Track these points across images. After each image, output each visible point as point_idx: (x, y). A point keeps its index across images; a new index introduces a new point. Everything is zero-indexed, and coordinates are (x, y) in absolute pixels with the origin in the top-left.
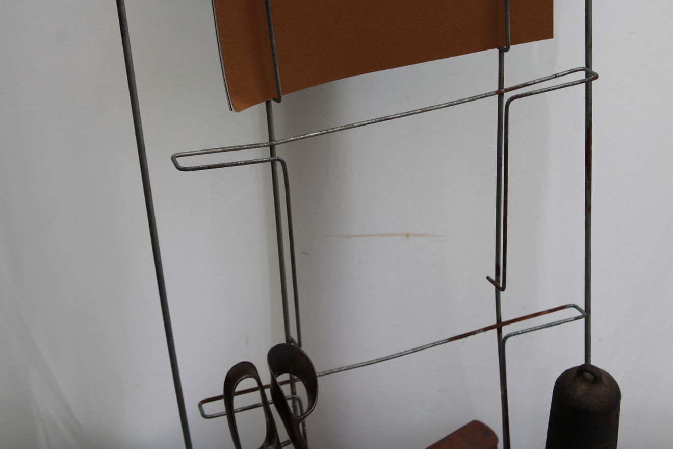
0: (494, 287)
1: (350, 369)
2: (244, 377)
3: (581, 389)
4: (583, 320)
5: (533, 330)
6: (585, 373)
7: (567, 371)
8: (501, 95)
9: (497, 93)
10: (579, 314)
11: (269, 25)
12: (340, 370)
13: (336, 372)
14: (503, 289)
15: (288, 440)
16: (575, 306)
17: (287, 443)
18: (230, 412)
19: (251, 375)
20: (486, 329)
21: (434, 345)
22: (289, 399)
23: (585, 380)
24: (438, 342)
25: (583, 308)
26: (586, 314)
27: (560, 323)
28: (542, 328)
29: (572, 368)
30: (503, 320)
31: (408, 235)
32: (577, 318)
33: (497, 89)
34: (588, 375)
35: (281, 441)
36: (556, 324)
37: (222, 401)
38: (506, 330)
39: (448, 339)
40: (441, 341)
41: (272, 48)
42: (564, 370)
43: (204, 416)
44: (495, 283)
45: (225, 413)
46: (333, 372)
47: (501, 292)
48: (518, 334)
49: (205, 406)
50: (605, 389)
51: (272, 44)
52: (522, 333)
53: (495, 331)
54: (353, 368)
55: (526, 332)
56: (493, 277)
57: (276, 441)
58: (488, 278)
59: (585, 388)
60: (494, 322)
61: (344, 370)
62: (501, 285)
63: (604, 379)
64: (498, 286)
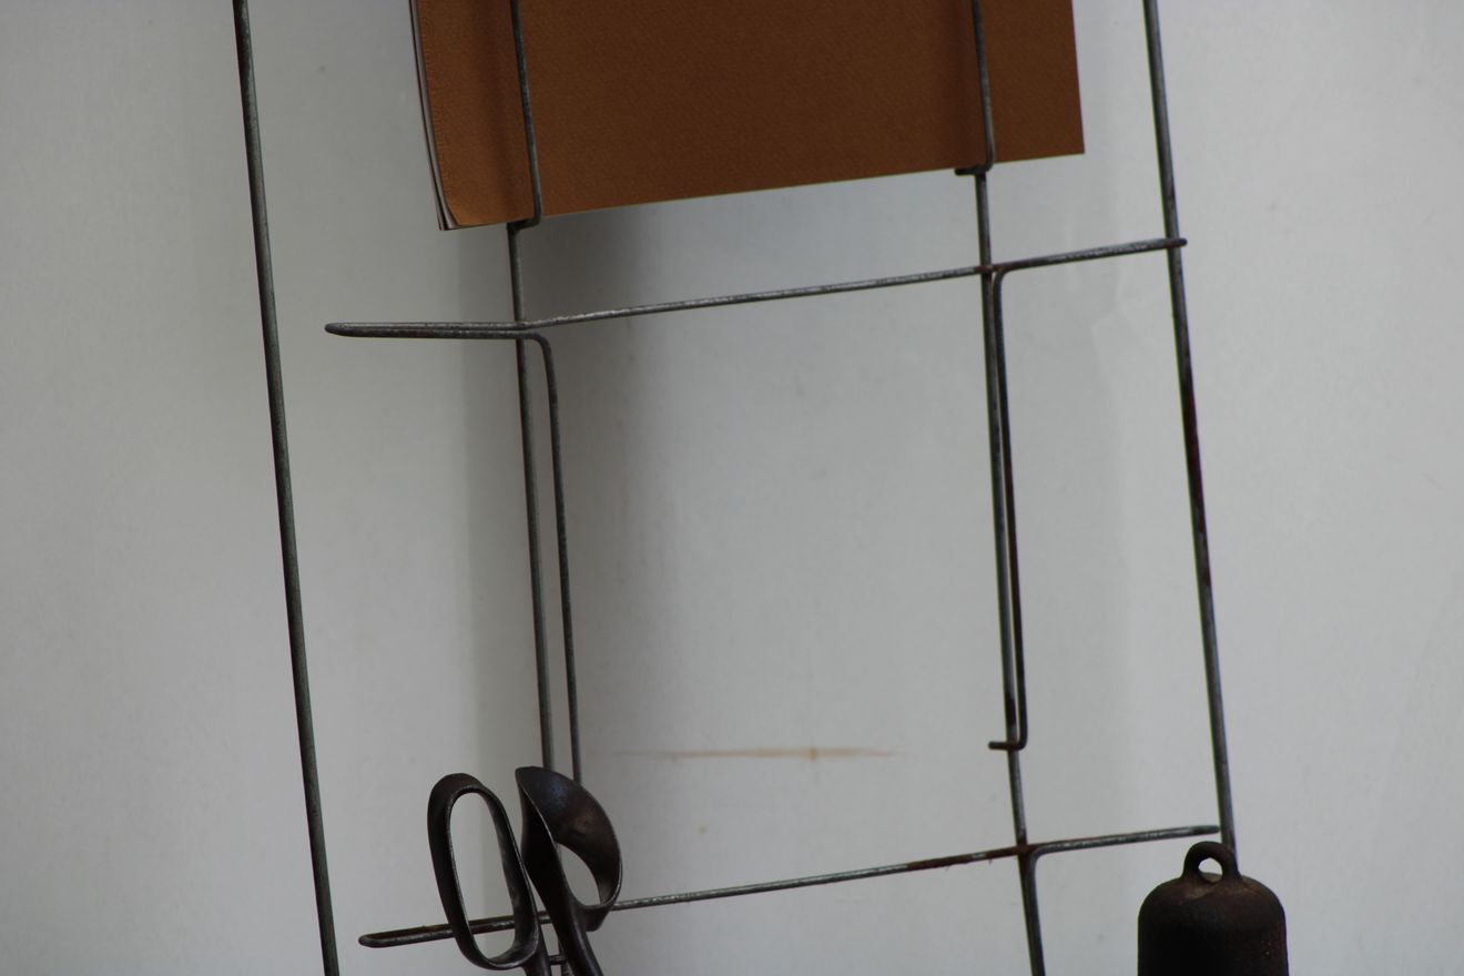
0: (1006, 755)
3: (1194, 891)
5: (1099, 845)
8: (986, 277)
9: (976, 271)
11: (519, 56)
12: (665, 900)
13: (659, 903)
14: (1022, 744)
15: (561, 955)
17: (559, 960)
20: (992, 855)
21: (877, 872)
24: (885, 867)
31: (814, 754)
33: (976, 262)
39: (906, 864)
40: (891, 867)
41: (524, 104)
44: (1008, 743)
46: (652, 903)
47: (1019, 755)
48: (1064, 848)
50: (1246, 889)
51: (523, 94)
52: (1072, 847)
53: (1014, 858)
54: (696, 898)
55: (1083, 846)
56: (1003, 732)
57: (537, 937)
58: (994, 746)
59: (1200, 889)
61: (677, 901)
62: (1018, 734)
64: (1013, 745)
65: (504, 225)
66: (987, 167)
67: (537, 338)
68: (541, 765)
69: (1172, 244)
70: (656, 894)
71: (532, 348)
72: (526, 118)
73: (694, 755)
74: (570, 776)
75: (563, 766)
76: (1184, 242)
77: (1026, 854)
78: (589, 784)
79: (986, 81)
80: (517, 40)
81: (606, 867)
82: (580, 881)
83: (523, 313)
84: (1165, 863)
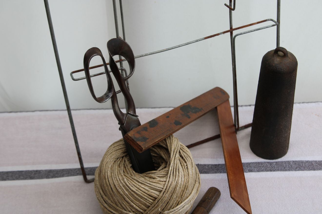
0: (229, 9)
1: (152, 54)
2: (94, 55)
3: (277, 60)
4: (276, 26)
5: (250, 32)
6: (279, 52)
7: (268, 52)
10: (274, 23)
12: (146, 55)
13: (145, 56)
14: (234, 9)
15: (120, 90)
16: (272, 20)
17: (119, 92)
18: (88, 77)
19: (98, 54)
20: (224, 33)
21: (197, 41)
22: (120, 70)
23: (279, 56)
24: (199, 39)
25: (276, 20)
26: (278, 24)
27: (264, 28)
28: (255, 31)
29: (271, 51)
30: (233, 28)
32: (273, 26)
34: (281, 53)
35: (116, 91)
36: (262, 29)
37: (84, 72)
38: (235, 33)
39: (204, 38)
40: (200, 39)
42: (267, 52)
43: (74, 80)
44: (229, 7)
45: (85, 77)
46: (143, 56)
47: (232, 11)
48: (242, 34)
49: (74, 75)
50: (289, 60)
52: (244, 33)
53: (229, 33)
54: (154, 54)
55: (246, 33)
56: (228, 4)
57: (113, 90)
58: (225, 5)
59: (278, 60)
60: (229, 29)
61: (149, 55)
62: (233, 7)
63: (289, 55)
68: (116, 37)
77: (231, 30)
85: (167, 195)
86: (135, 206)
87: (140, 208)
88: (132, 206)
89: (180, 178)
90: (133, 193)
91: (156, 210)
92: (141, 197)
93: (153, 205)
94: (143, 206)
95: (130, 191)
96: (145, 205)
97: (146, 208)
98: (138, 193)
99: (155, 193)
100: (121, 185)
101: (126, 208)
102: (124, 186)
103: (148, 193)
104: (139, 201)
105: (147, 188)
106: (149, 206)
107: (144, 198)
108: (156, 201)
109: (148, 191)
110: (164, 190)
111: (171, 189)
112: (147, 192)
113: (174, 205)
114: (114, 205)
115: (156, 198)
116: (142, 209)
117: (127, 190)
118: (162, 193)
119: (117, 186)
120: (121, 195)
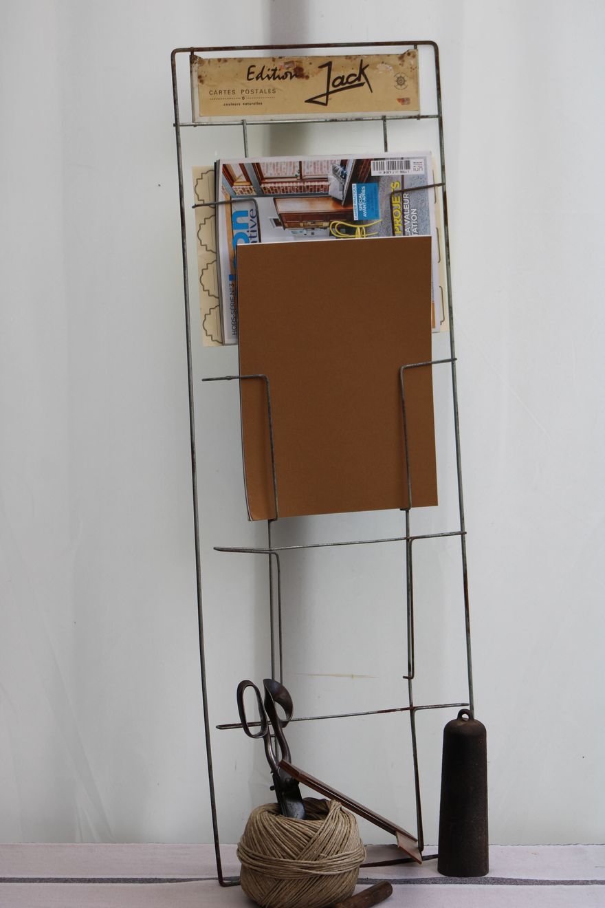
0: (408, 681)
3: (460, 724)
8: (408, 540)
9: (405, 539)
11: (273, 472)
12: (306, 719)
14: (412, 678)
20: (403, 709)
21: (368, 713)
23: (463, 721)
24: (370, 713)
29: (453, 719)
31: (352, 676)
33: (405, 536)
41: (274, 484)
47: (412, 681)
50: (475, 724)
51: (274, 482)
53: (409, 711)
56: (407, 673)
58: (404, 677)
60: (408, 707)
62: (412, 675)
64: (410, 678)
65: (267, 521)
66: (409, 509)
67: (275, 553)
68: (271, 678)
69: (462, 533)
70: (303, 717)
71: (274, 556)
72: (275, 489)
73: (318, 675)
74: (279, 682)
75: (277, 679)
76: (466, 533)
77: (412, 709)
78: (284, 685)
79: (410, 484)
80: (273, 467)
81: (289, 709)
82: (281, 712)
83: (272, 546)
84: (452, 714)
85: (324, 835)
86: (286, 848)
87: (293, 853)
88: (284, 850)
89: (340, 825)
90: (285, 831)
91: (311, 853)
92: (296, 836)
93: (307, 846)
94: (295, 848)
95: (282, 828)
96: (298, 846)
97: (299, 852)
98: (291, 830)
99: (310, 833)
100: (272, 824)
101: (276, 852)
102: (275, 825)
103: (303, 831)
104: (292, 841)
105: (301, 825)
106: (302, 849)
107: (297, 837)
108: (312, 841)
109: (303, 828)
110: (320, 830)
111: (329, 829)
112: (301, 829)
113: (332, 852)
114: (262, 855)
115: (311, 838)
116: (295, 854)
117: (279, 829)
118: (319, 832)
119: (267, 826)
120: (271, 836)
